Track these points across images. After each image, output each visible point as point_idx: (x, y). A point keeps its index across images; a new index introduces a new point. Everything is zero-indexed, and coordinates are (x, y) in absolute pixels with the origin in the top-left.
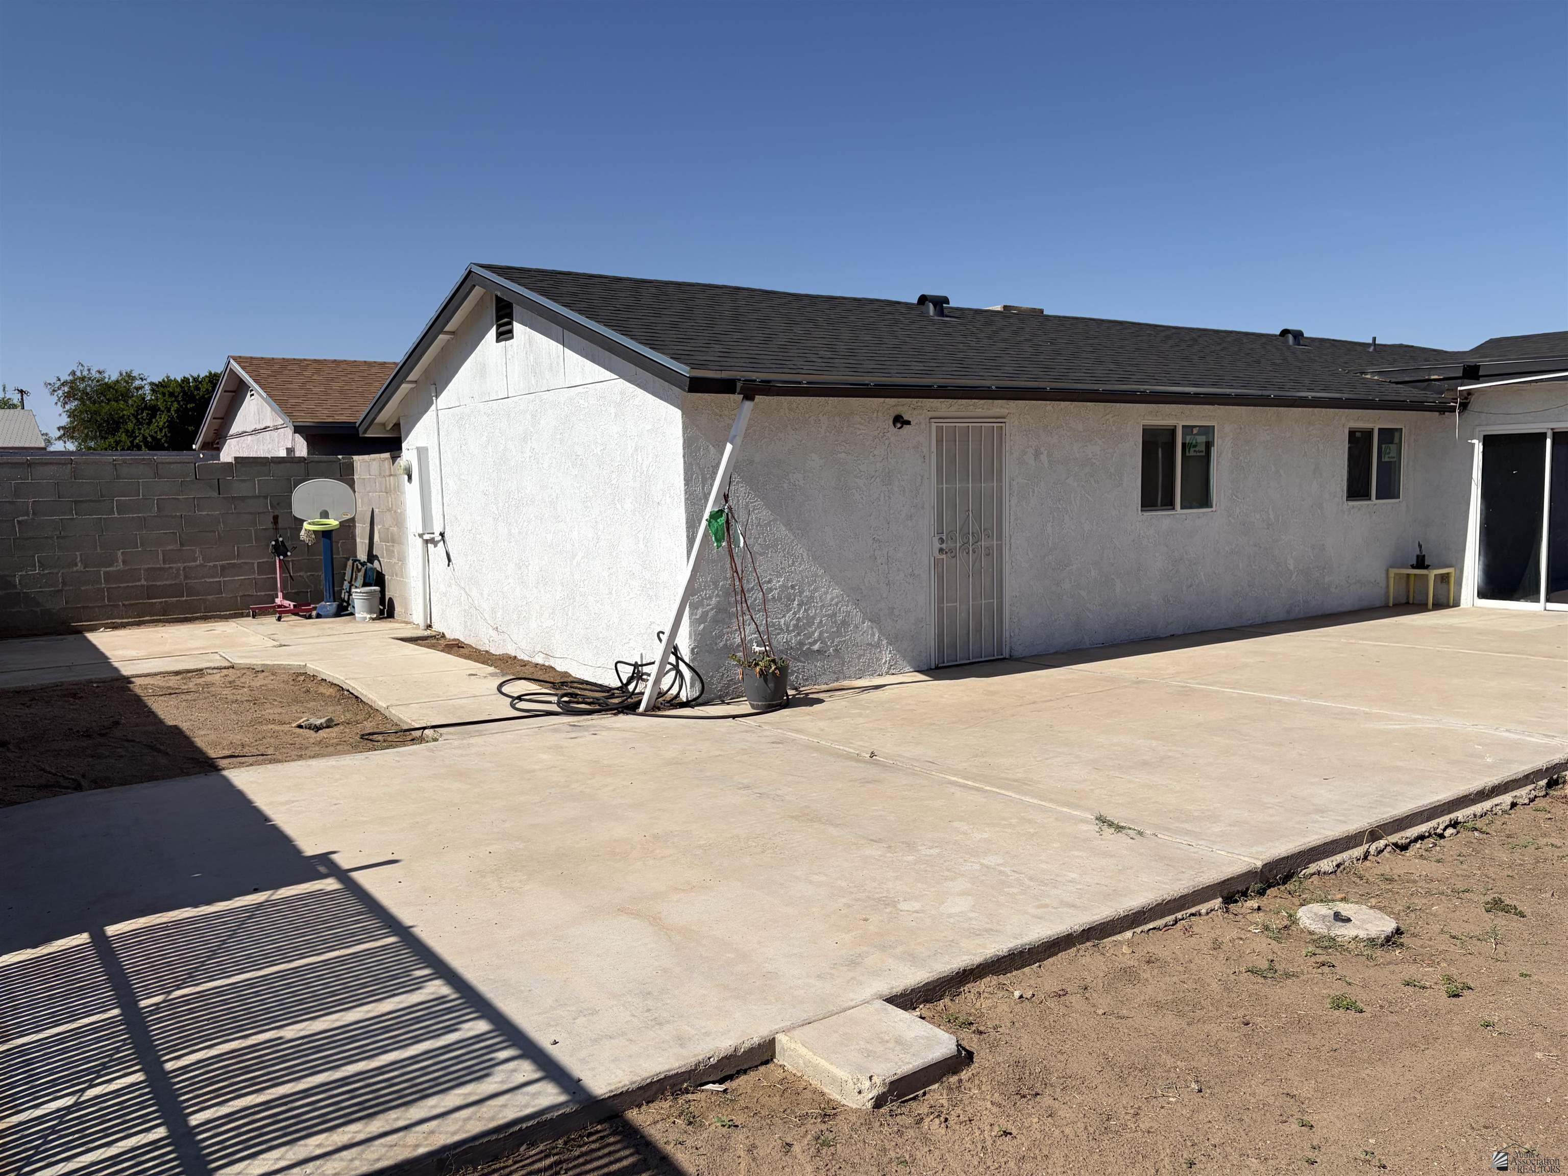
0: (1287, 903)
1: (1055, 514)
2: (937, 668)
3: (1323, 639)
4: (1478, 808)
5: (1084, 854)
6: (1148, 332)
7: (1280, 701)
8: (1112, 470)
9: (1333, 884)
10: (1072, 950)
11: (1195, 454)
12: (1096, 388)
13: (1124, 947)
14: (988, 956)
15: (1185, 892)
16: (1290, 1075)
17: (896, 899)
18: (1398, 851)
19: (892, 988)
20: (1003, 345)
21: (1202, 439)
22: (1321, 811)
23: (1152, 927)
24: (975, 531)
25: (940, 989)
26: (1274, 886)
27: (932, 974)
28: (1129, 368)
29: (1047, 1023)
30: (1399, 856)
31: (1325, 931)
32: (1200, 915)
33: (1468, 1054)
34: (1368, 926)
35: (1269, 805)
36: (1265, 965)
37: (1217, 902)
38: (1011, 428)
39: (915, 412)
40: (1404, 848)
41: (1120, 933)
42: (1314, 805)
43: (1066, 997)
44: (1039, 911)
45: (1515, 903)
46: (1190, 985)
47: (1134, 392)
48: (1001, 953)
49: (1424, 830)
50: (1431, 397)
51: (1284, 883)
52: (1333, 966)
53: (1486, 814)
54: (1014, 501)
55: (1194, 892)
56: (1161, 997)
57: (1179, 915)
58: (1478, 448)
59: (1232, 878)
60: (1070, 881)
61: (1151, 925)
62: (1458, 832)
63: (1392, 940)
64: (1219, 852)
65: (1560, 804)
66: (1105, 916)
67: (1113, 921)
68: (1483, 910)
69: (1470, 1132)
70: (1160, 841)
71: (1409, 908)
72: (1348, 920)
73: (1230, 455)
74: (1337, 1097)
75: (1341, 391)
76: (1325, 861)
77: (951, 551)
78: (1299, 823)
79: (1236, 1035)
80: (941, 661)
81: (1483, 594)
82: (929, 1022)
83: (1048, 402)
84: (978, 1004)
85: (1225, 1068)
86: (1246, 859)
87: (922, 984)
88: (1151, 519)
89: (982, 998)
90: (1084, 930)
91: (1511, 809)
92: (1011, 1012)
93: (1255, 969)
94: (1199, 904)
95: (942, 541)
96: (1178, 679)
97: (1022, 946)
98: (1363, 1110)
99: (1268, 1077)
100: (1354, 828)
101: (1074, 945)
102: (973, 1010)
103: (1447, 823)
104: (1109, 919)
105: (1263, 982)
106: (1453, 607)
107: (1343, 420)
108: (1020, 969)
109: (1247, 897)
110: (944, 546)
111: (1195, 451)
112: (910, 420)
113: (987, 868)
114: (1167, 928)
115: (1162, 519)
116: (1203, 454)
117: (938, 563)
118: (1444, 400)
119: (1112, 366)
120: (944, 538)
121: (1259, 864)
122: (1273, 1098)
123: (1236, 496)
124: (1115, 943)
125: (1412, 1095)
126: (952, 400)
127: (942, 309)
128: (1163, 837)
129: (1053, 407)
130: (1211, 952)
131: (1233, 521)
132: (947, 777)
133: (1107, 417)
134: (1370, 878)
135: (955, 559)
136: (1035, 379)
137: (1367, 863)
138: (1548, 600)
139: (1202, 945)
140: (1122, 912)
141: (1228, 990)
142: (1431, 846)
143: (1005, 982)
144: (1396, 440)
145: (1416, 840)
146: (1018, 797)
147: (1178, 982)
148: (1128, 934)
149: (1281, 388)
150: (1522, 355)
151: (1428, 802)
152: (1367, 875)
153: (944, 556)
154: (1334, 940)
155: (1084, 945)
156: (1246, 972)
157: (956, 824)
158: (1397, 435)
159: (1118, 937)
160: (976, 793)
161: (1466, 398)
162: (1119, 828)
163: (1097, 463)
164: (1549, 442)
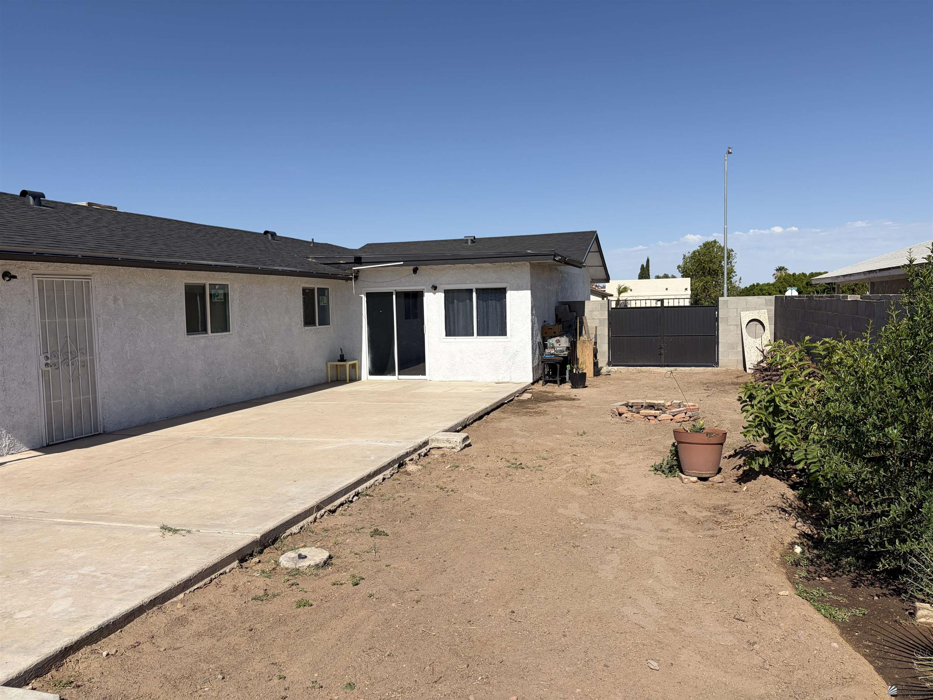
0: (275, 555)
1: (131, 338)
2: (48, 446)
3: (295, 403)
4: (367, 484)
5: (152, 552)
6: (187, 227)
7: (271, 441)
8: (167, 310)
9: (299, 539)
10: (143, 615)
11: (218, 301)
12: (152, 260)
13: (178, 604)
14: (83, 634)
15: (216, 561)
16: (274, 652)
17: (13, 612)
18: (331, 514)
19: (8, 675)
20: (87, 229)
21: (221, 292)
22: (291, 500)
23: (196, 588)
24: (72, 350)
25: (47, 666)
26: (268, 547)
27: (40, 657)
28: (174, 249)
29: (126, 667)
30: (331, 516)
31: (294, 566)
32: (226, 573)
33: (363, 613)
34: (315, 558)
35: (265, 501)
36: (261, 593)
37: (235, 564)
38: (95, 283)
39: (20, 270)
40: (333, 511)
41: (175, 596)
42: (288, 496)
43: (139, 647)
44: (120, 596)
45: (384, 529)
46: (219, 617)
47: (177, 263)
48: (93, 630)
49: (343, 500)
50: (341, 272)
51: (273, 544)
52: (298, 584)
53: (371, 486)
54: (101, 329)
55: (222, 560)
56: (201, 629)
57: (213, 576)
58: (364, 299)
59: (244, 547)
60: (142, 571)
61: (196, 587)
62: (359, 498)
63: (327, 563)
64: (237, 534)
65: (404, 475)
66: (165, 588)
67: (171, 590)
68: (370, 536)
69: (362, 654)
70: (201, 534)
71: (336, 543)
72: (306, 557)
73: (238, 302)
74: (299, 656)
75: (296, 267)
76: (294, 527)
77: (55, 364)
78: (281, 508)
79: (245, 638)
80: (51, 441)
81: (371, 373)
82: (39, 691)
83: (121, 267)
84: (77, 669)
85: (238, 660)
86: (252, 535)
87: (33, 665)
88: (193, 339)
89: (80, 663)
90: (151, 600)
91: (383, 481)
92: (101, 666)
93: (256, 597)
94: (225, 567)
95: (47, 358)
96: (213, 435)
97: (107, 621)
98: (311, 659)
99: (262, 657)
100: (309, 505)
101: (145, 611)
102: (73, 673)
103: (354, 494)
104: (168, 589)
105: (261, 603)
106: (359, 380)
107: (299, 283)
108: (107, 636)
109: (252, 556)
110: (49, 362)
111: (217, 299)
112: (16, 275)
113: (84, 575)
114: (206, 586)
115: (200, 339)
116: (223, 300)
117: (44, 373)
118: (347, 274)
119: (163, 247)
120: (49, 356)
121: (259, 536)
122: (264, 668)
123: (243, 325)
124: (172, 603)
125: (336, 643)
126: (48, 263)
127: (40, 201)
128: (203, 531)
129: (124, 270)
130: (232, 594)
131: (242, 339)
132: (54, 520)
133: (161, 278)
134: (317, 532)
135: (58, 370)
136: (110, 252)
137: (316, 524)
138: (399, 374)
139: (227, 591)
140: (176, 583)
141: (241, 613)
142: (347, 508)
143: (97, 648)
144: (326, 294)
145: (339, 506)
146: (107, 524)
147: (212, 617)
148: (181, 596)
149: (264, 264)
150: (382, 253)
151: (344, 485)
152: (316, 530)
153: (50, 369)
154: (299, 570)
155: (152, 610)
156: (252, 600)
157: (61, 551)
158: (326, 291)
159: (175, 599)
160: (76, 527)
161: (357, 274)
162: (175, 531)
163: (157, 306)
164: (394, 296)
